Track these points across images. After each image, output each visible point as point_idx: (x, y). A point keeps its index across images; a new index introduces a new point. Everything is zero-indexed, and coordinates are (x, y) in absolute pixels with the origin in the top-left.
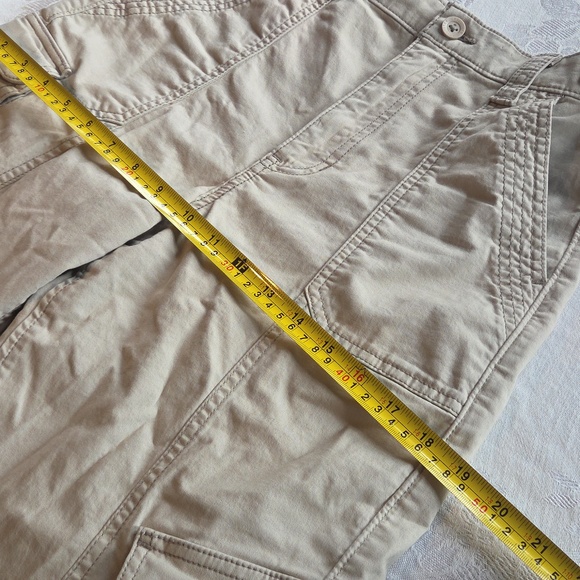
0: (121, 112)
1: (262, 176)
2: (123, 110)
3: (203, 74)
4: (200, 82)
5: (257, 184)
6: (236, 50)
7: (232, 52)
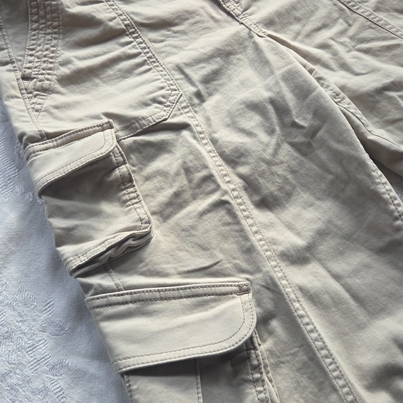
0: (170, 92)
1: (244, 11)
2: (168, 90)
3: (135, 43)
4: (143, 45)
5: (250, 15)
6: (115, 18)
7: (115, 21)
